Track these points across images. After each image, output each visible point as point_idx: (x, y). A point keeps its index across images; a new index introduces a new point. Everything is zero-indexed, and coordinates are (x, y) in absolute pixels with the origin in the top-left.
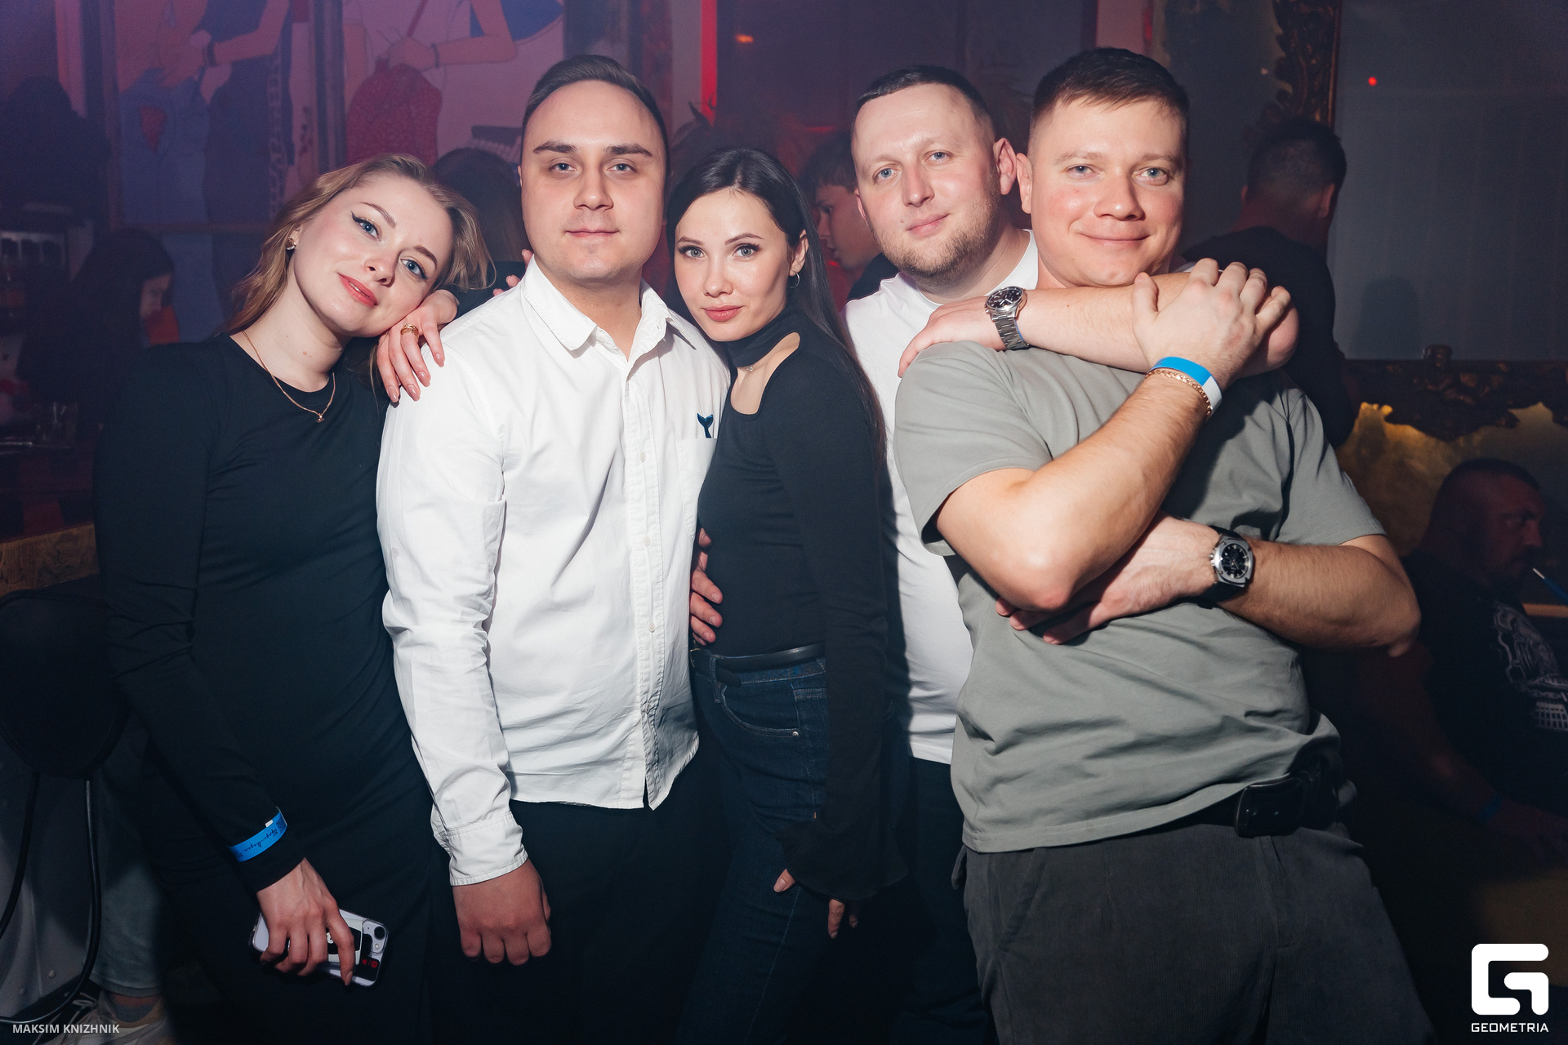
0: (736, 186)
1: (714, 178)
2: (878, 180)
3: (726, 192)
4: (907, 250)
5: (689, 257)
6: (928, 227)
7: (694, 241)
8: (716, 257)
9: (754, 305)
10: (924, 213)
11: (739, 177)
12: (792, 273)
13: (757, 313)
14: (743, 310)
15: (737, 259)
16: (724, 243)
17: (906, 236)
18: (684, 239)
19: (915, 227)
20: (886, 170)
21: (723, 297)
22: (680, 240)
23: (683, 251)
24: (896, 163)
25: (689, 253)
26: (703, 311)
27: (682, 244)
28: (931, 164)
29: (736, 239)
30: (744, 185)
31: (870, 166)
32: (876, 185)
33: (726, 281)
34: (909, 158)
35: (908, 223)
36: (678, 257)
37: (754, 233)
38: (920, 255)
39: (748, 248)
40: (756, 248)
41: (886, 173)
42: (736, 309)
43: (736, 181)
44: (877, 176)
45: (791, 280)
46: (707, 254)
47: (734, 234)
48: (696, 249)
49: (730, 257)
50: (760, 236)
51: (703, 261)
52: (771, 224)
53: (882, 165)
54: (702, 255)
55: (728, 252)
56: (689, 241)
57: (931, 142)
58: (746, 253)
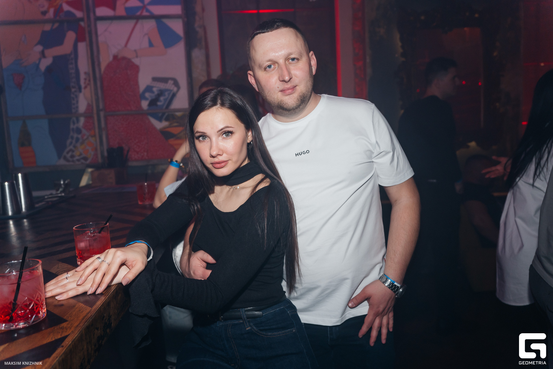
0: (219, 105)
1: (209, 103)
2: (266, 70)
3: (214, 108)
4: (280, 100)
5: (201, 141)
6: (290, 91)
7: (202, 133)
8: (214, 139)
9: (235, 159)
10: (289, 85)
11: (219, 101)
12: (249, 142)
13: (236, 162)
14: (230, 162)
15: (224, 138)
16: (216, 132)
17: (280, 94)
18: (198, 132)
19: (284, 90)
20: (270, 65)
21: (219, 157)
22: (196, 133)
23: (198, 138)
24: (275, 62)
25: (201, 138)
26: (211, 165)
27: (197, 135)
28: (290, 63)
29: (222, 129)
30: (223, 105)
31: (263, 64)
32: (265, 72)
33: (220, 150)
34: (281, 61)
35: (281, 88)
36: (197, 142)
37: (229, 125)
38: (286, 102)
39: (227, 133)
40: (231, 133)
41: (269, 66)
42: (226, 162)
43: (218, 103)
44: (266, 68)
45: (249, 144)
46: (209, 138)
47: (221, 126)
48: (204, 136)
49: (220, 138)
50: (233, 126)
51: (208, 142)
52: (237, 121)
53: (268, 63)
54: (207, 139)
55: (219, 136)
56: (200, 132)
57: (291, 54)
58: (227, 135)
